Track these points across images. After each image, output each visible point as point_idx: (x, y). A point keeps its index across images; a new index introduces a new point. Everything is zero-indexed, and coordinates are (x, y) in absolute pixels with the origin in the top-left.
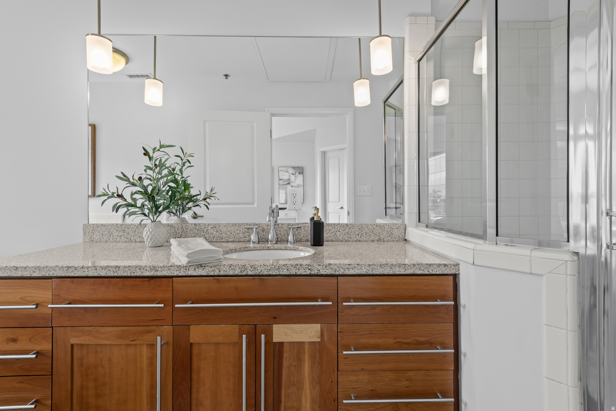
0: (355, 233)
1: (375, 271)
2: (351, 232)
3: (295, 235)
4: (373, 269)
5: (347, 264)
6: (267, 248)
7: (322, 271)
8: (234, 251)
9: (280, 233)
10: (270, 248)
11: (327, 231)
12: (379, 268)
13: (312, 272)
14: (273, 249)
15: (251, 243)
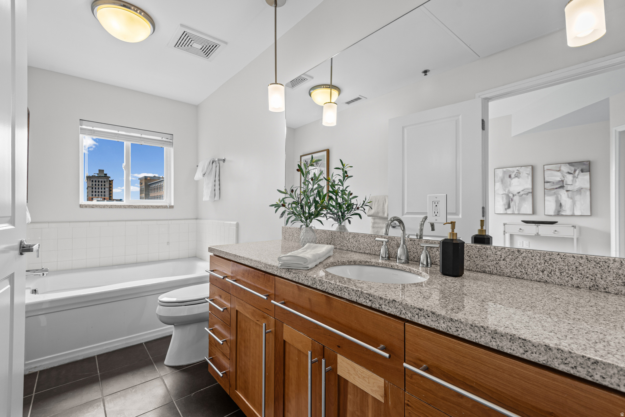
0: (536, 268)
1: (462, 332)
2: (528, 265)
3: (430, 257)
4: (458, 329)
5: (417, 308)
6: (391, 267)
7: (385, 308)
8: (353, 263)
9: (416, 251)
10: (394, 268)
11: (483, 257)
12: (468, 330)
13: (373, 305)
14: (396, 269)
15: (380, 257)
